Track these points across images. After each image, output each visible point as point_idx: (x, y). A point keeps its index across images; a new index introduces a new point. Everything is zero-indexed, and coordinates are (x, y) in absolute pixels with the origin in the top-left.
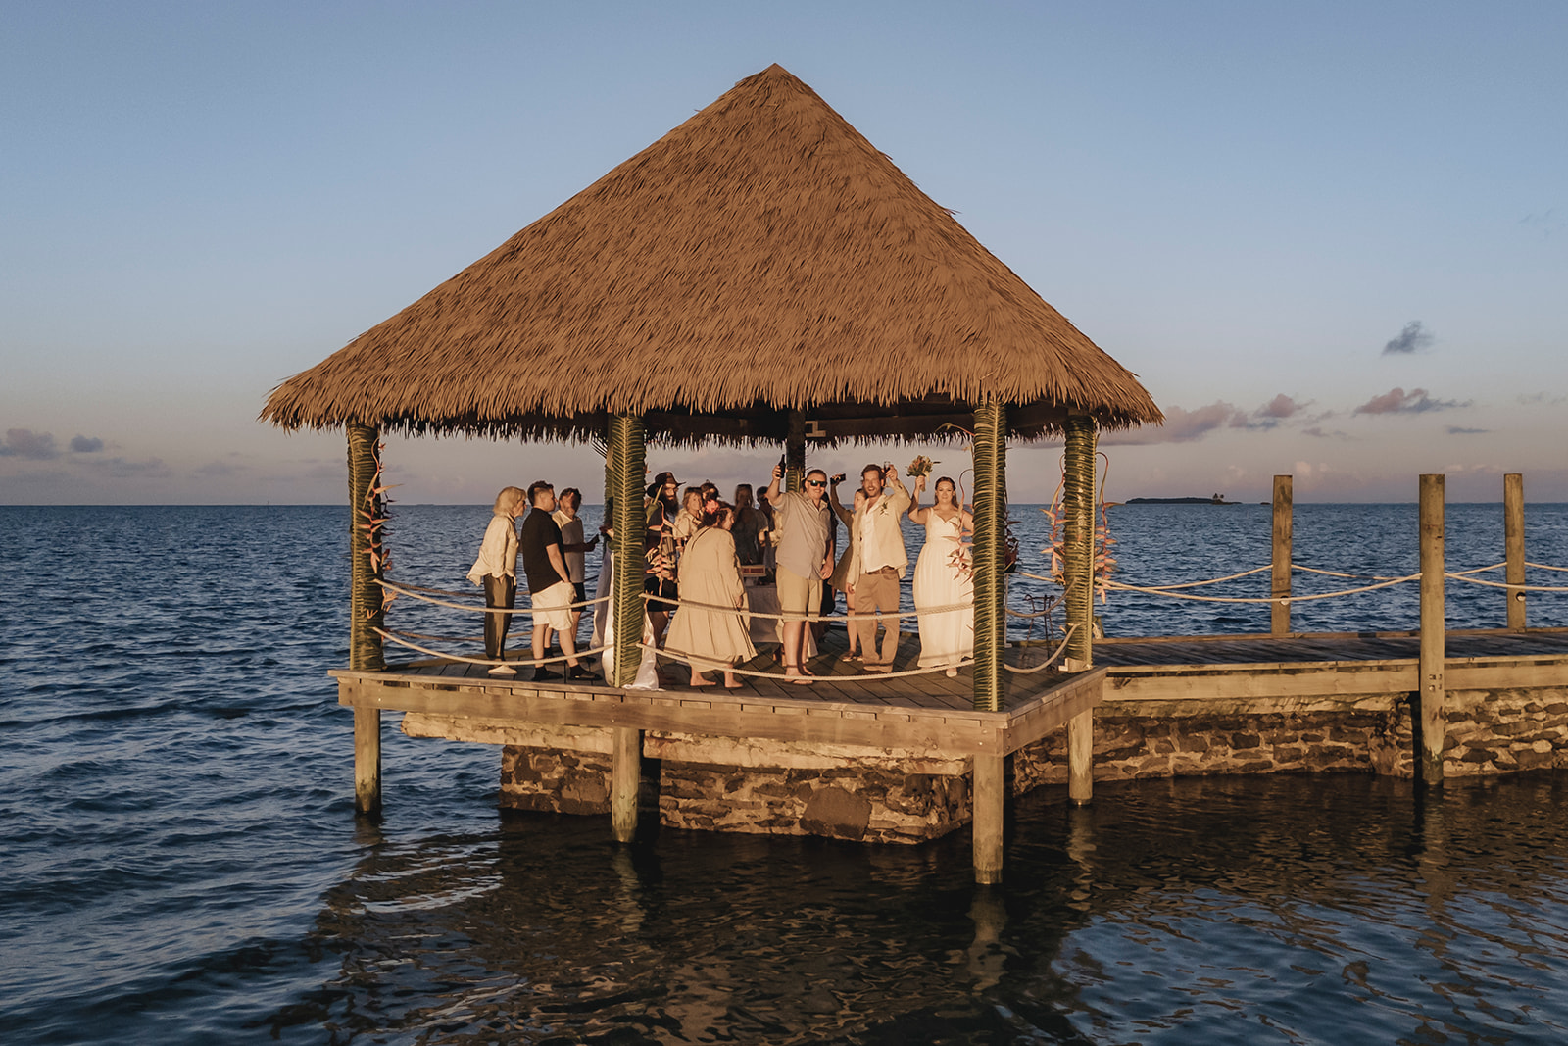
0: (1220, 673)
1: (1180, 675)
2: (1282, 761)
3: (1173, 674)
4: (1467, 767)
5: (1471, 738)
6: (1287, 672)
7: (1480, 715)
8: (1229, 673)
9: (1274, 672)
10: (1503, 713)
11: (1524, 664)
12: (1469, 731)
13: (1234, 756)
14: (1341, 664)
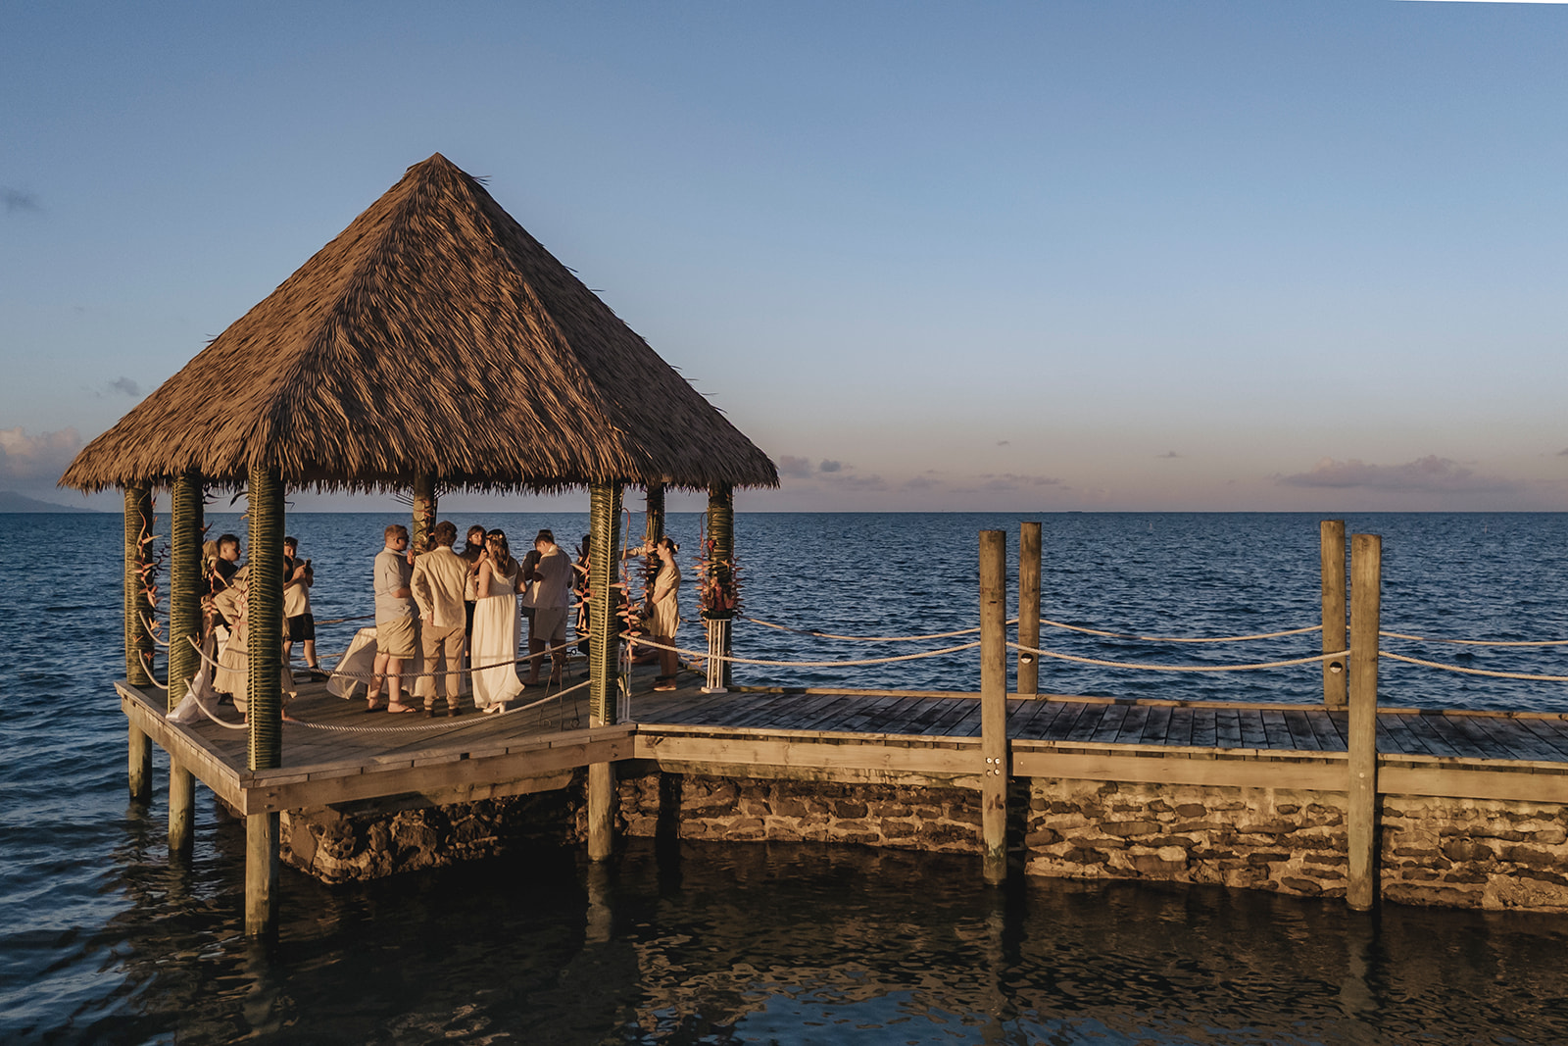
0: (755, 738)
1: (712, 737)
2: (889, 836)
3: (706, 735)
4: (1069, 867)
5: (1076, 834)
6: (828, 741)
7: (1091, 809)
8: (766, 738)
9: (815, 740)
10: (1117, 809)
11: (1122, 753)
12: (1074, 826)
13: (837, 825)
14: (891, 737)
